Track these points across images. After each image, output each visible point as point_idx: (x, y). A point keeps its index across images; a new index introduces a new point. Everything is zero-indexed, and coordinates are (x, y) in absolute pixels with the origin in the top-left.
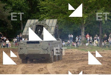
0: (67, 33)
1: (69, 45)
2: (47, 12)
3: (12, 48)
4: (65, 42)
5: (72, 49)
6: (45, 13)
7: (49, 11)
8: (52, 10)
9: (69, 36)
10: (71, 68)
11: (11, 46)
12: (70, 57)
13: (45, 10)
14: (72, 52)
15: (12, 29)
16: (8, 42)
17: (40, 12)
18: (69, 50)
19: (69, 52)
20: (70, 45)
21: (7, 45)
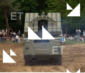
0: (74, 28)
1: (76, 40)
2: (54, 8)
3: (22, 43)
4: (73, 36)
5: (79, 44)
6: (53, 9)
7: (57, 6)
8: (60, 6)
9: (76, 31)
10: (79, 62)
11: (20, 41)
12: (78, 51)
13: (53, 6)
14: (79, 46)
15: (21, 24)
16: (17, 37)
17: (48, 7)
18: (77, 44)
19: (77, 46)
20: (78, 40)
21: (17, 40)
